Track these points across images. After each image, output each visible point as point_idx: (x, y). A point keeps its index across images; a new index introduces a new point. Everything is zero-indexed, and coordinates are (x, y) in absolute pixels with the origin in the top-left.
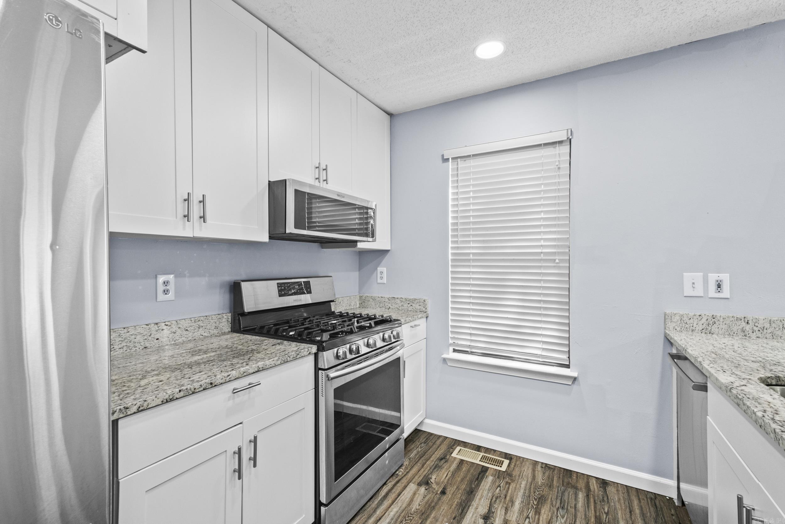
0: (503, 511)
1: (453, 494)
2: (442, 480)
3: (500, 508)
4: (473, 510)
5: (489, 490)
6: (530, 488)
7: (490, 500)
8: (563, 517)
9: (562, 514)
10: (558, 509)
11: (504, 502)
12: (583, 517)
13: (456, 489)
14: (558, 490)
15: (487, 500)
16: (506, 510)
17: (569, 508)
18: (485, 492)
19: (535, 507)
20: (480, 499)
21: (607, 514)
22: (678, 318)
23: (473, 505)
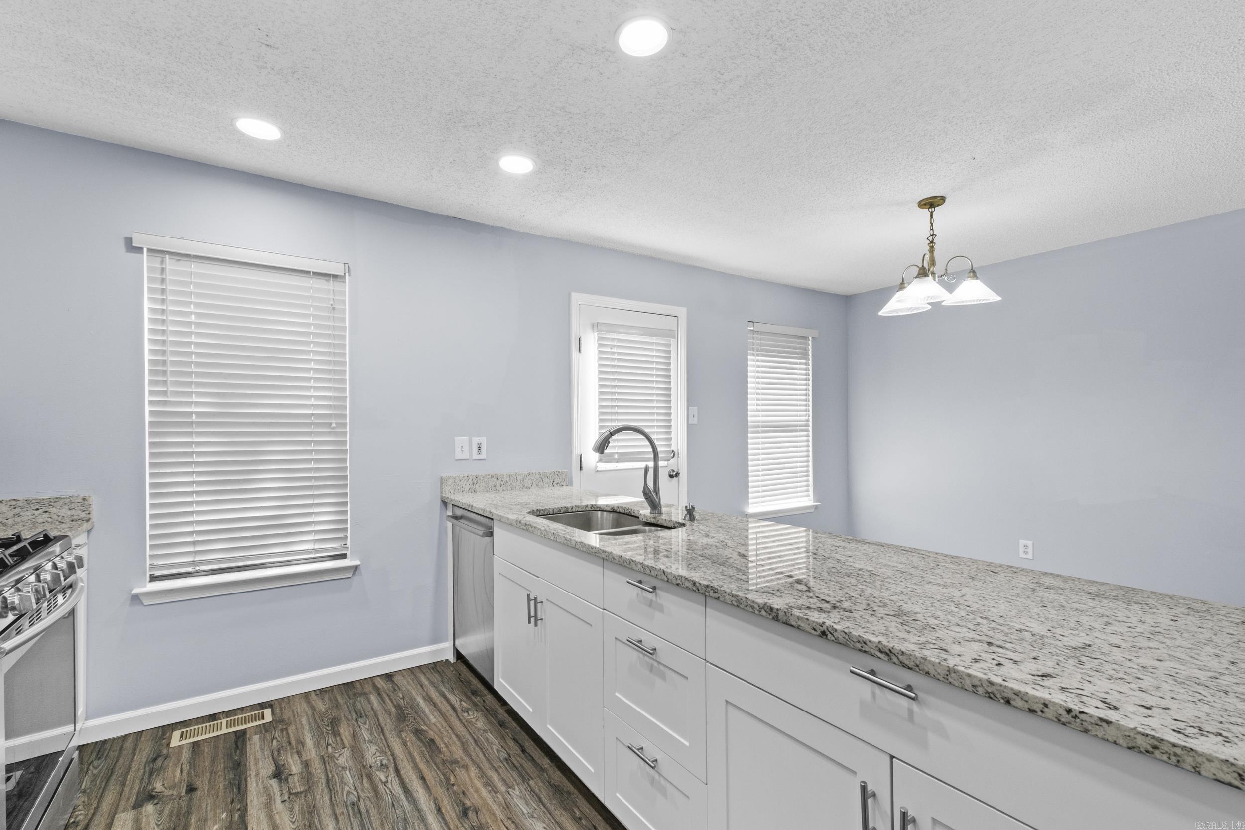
0: (296, 757)
1: (209, 782)
2: (177, 780)
3: (290, 757)
4: (254, 779)
5: (262, 749)
6: (315, 719)
7: (271, 758)
8: (365, 724)
9: (362, 722)
10: (356, 720)
11: (292, 748)
12: (384, 713)
13: (210, 776)
14: (347, 705)
15: (267, 759)
16: (298, 754)
17: (367, 713)
18: (259, 755)
19: (330, 732)
20: (256, 764)
21: (403, 698)
22: (451, 481)
23: (250, 775)
